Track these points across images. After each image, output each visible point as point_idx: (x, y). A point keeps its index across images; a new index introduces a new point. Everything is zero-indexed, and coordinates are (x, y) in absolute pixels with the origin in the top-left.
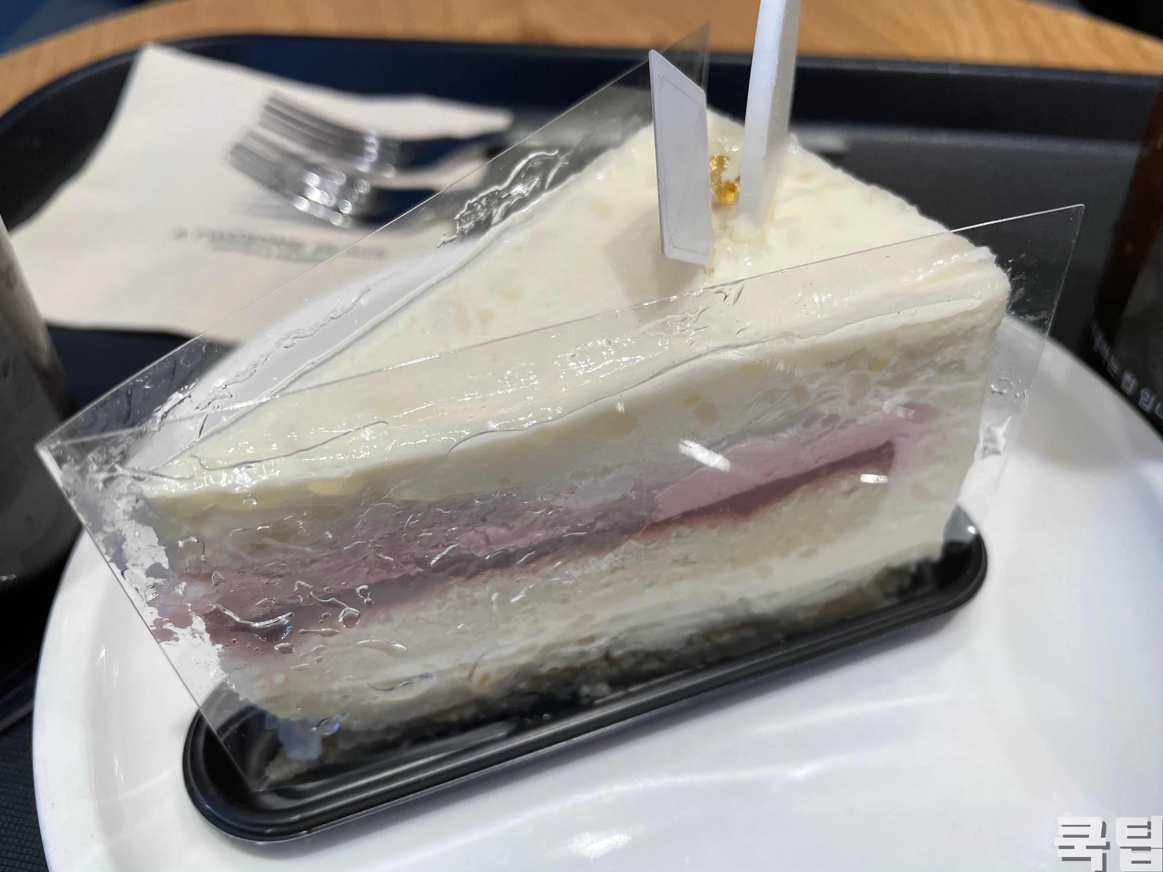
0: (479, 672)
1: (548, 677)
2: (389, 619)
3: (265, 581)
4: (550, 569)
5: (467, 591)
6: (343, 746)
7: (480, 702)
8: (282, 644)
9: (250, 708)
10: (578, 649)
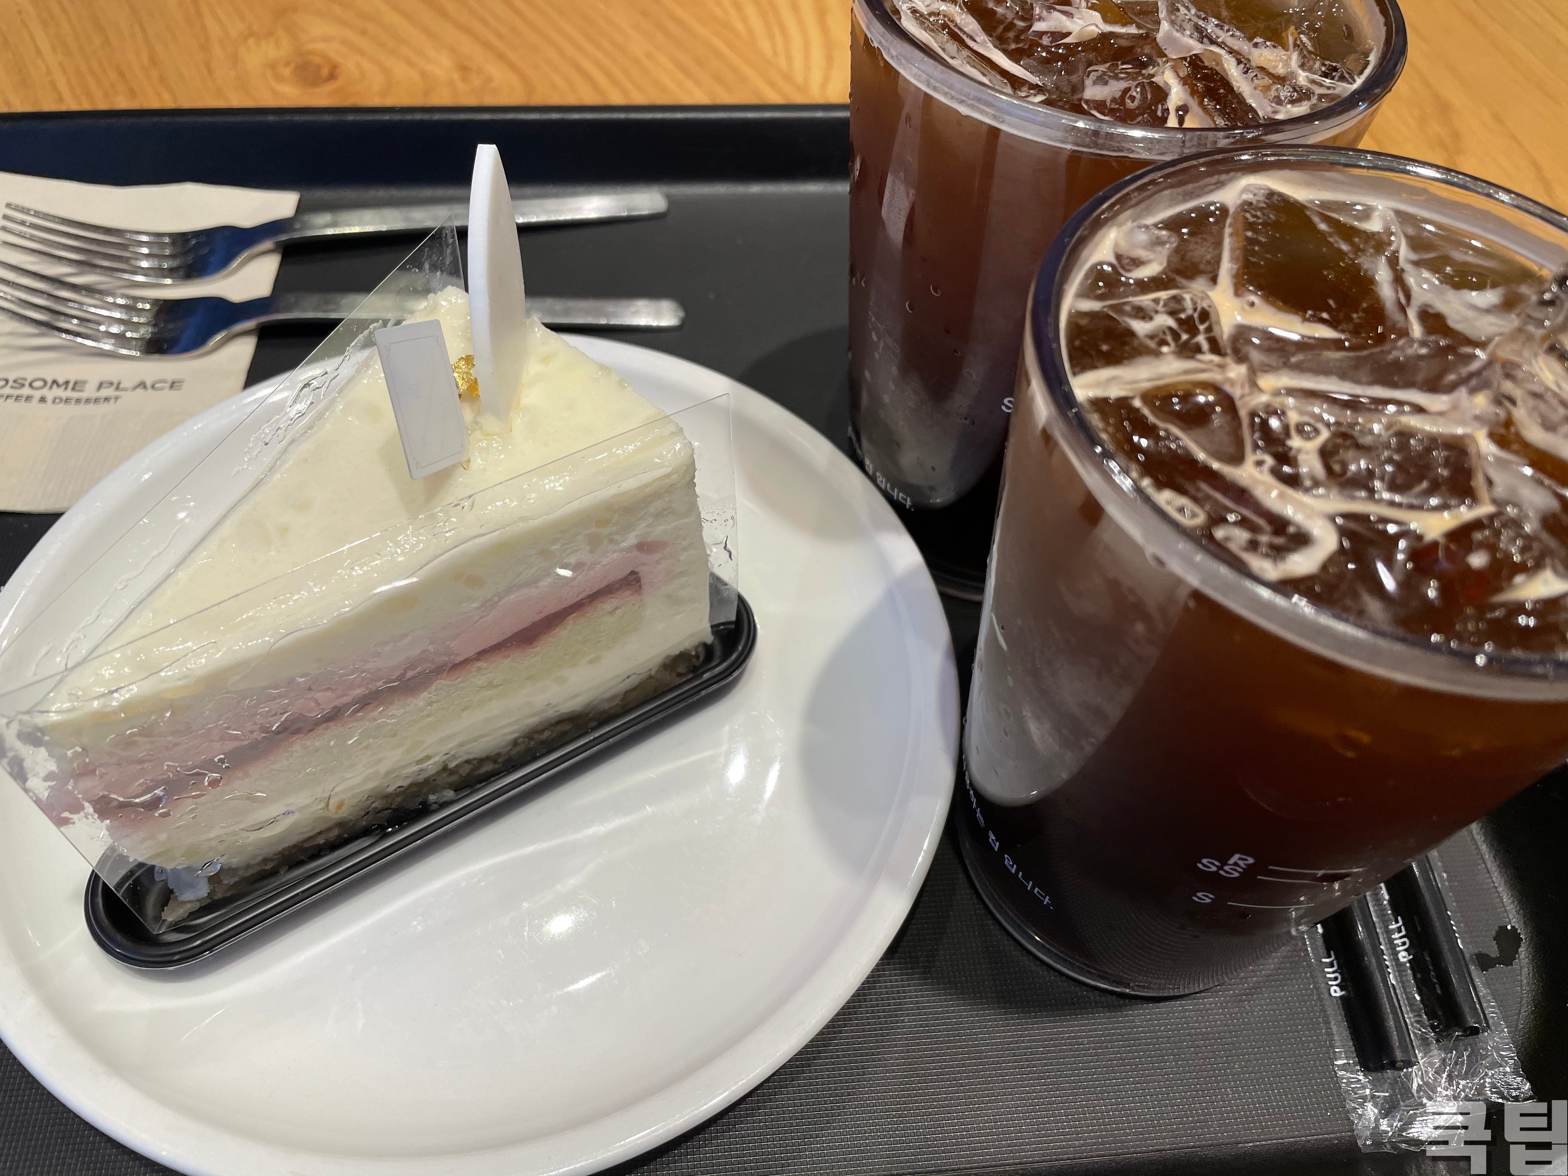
0: (334, 802)
1: (396, 794)
2: (247, 775)
3: (139, 767)
4: (375, 713)
5: (308, 743)
6: (228, 881)
7: (341, 824)
8: (161, 811)
9: (141, 865)
10: (415, 768)
